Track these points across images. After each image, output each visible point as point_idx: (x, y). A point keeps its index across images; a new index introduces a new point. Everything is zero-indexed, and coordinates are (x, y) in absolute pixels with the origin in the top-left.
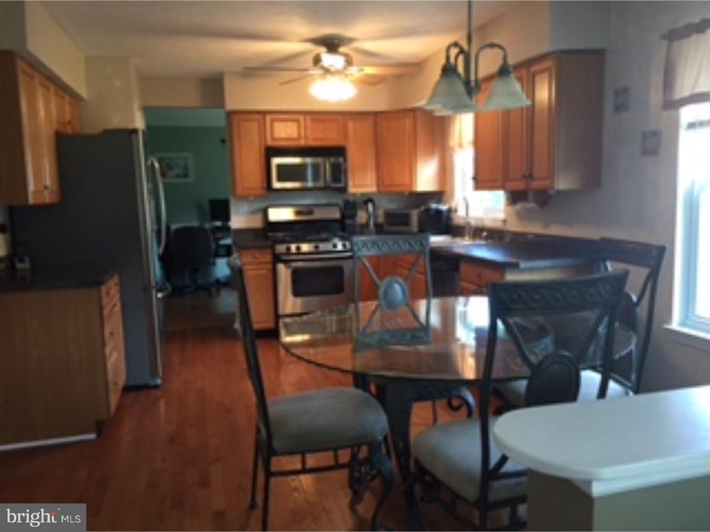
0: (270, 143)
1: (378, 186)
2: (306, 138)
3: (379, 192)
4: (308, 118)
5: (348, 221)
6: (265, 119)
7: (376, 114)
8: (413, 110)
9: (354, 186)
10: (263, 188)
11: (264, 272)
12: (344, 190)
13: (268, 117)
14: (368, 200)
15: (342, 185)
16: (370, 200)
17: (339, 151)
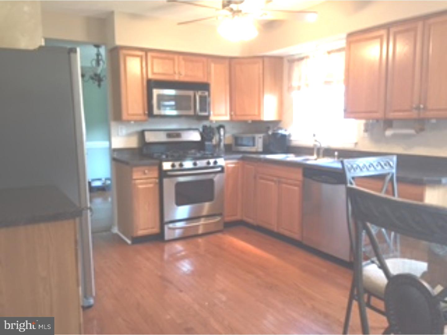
0: (150, 76)
1: (231, 115)
2: (180, 74)
3: (231, 121)
4: (181, 57)
5: (207, 143)
6: (146, 55)
7: (231, 59)
8: (263, 57)
9: (215, 115)
10: (145, 114)
11: (151, 185)
12: (207, 118)
13: (150, 54)
14: (221, 126)
15: (206, 114)
16: (222, 126)
17: (205, 86)
